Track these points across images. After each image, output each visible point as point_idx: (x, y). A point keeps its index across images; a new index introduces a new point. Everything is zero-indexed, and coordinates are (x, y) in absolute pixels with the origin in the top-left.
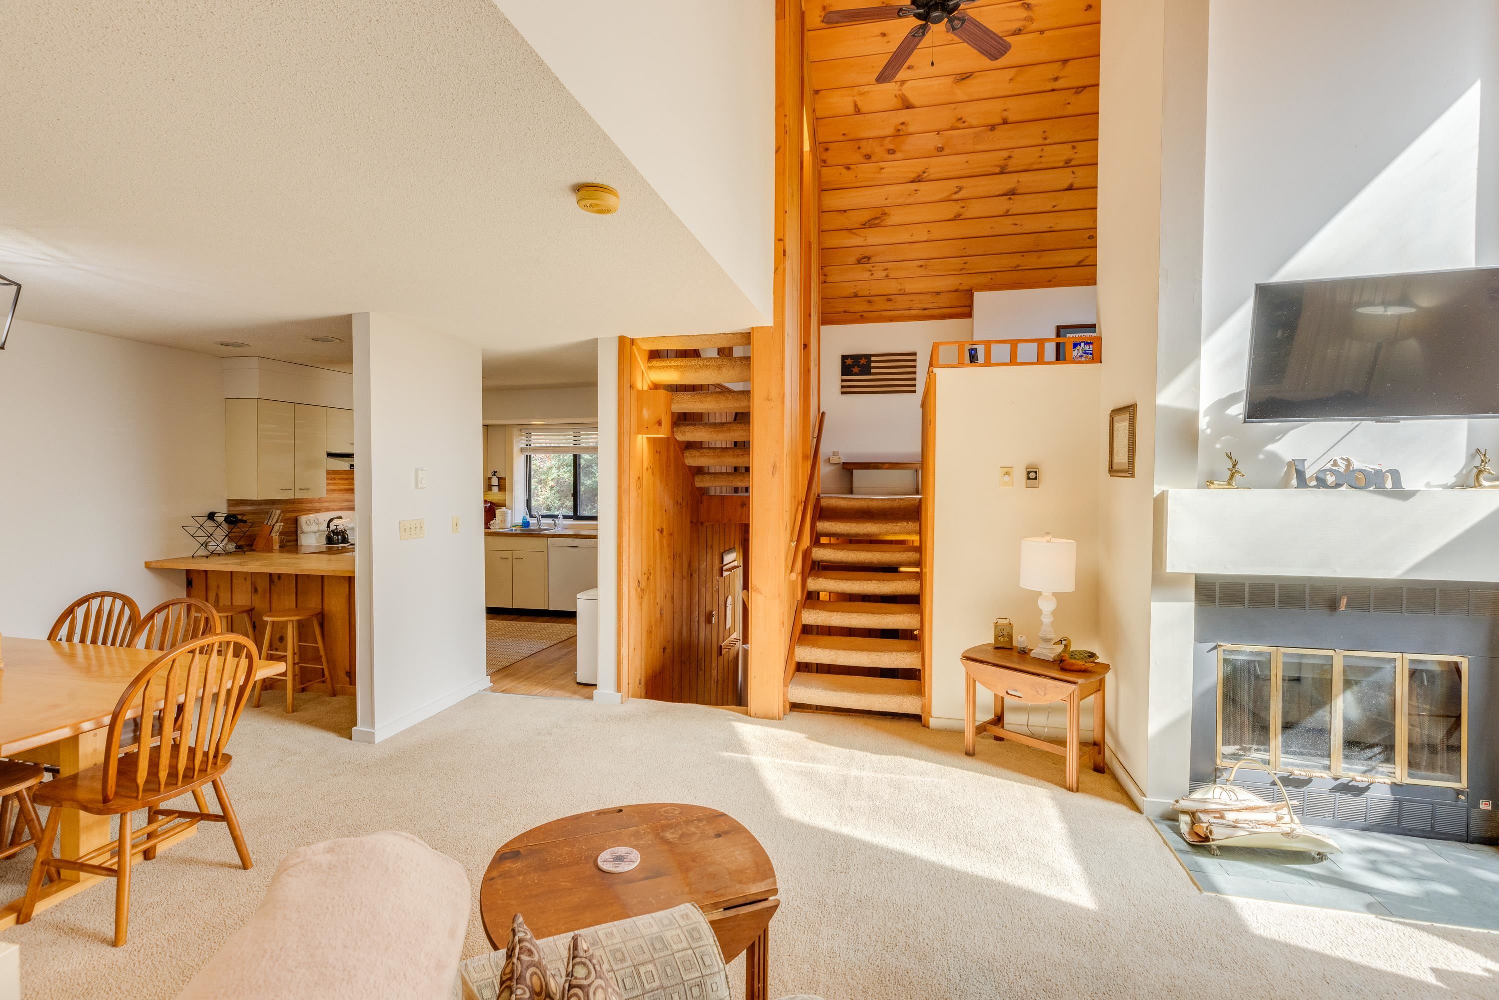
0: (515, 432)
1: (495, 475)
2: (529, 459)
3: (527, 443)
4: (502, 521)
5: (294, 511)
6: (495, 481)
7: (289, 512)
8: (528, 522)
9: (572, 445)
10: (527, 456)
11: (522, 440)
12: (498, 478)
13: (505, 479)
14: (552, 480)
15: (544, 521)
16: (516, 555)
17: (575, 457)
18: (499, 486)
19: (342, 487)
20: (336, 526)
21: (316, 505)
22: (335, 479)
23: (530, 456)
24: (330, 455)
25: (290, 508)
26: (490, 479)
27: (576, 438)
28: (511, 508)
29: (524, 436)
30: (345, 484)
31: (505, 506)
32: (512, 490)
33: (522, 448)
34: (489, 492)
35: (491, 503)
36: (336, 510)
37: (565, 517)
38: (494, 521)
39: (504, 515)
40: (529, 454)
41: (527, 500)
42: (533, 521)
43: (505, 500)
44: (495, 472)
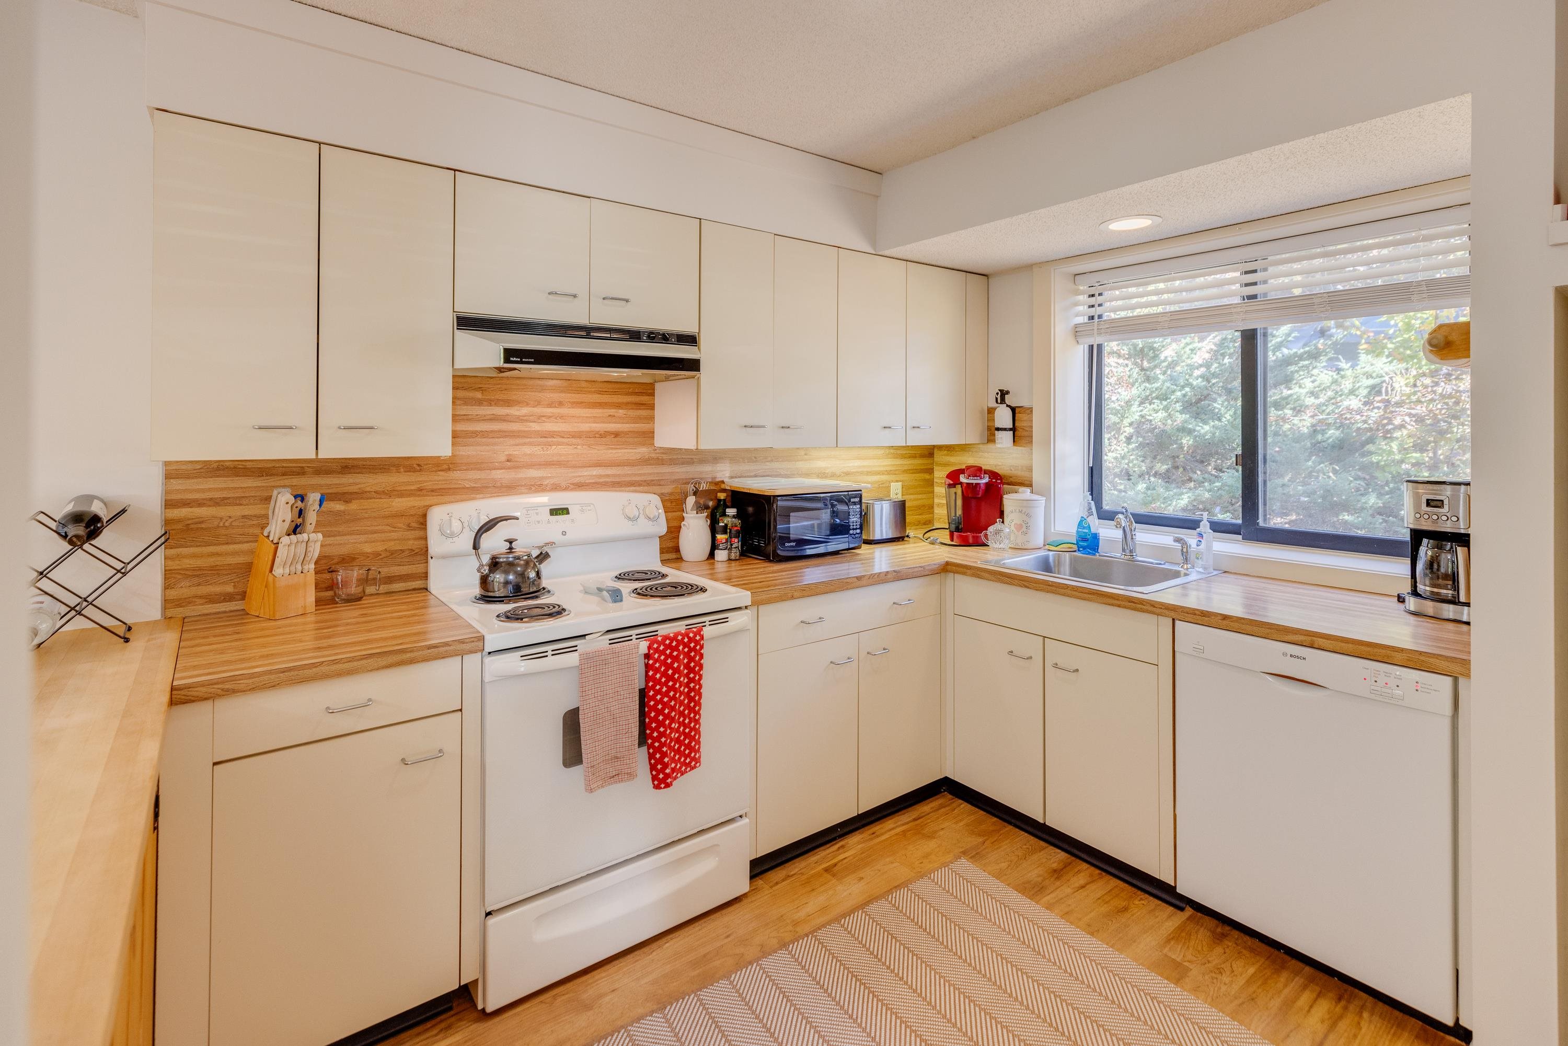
0: (1058, 281)
1: (1003, 401)
2: (1095, 356)
3: (1092, 311)
4: (1019, 527)
5: (420, 491)
6: (1003, 417)
7: (401, 495)
8: (1096, 537)
9: (1237, 300)
10: (1091, 347)
11: (1076, 304)
12: (1013, 410)
13: (1030, 410)
14: (1131, 424)
15: (1146, 536)
16: (1056, 652)
17: (1250, 339)
18: (1014, 429)
19: (585, 427)
20: (510, 542)
21: (498, 474)
22: (561, 404)
23: (1100, 347)
24: (466, 322)
25: (409, 483)
26: (991, 411)
27: (1250, 278)
28: (1045, 492)
29: (1082, 293)
30: (595, 419)
31: (1030, 485)
32: (1048, 443)
33: (1076, 326)
34: (990, 446)
35: (994, 475)
36: (566, 489)
37: (1219, 528)
38: (998, 526)
39: (1026, 510)
40: (1096, 341)
41: (1091, 470)
42: (1108, 533)
43: (1030, 469)
44: (1003, 394)
